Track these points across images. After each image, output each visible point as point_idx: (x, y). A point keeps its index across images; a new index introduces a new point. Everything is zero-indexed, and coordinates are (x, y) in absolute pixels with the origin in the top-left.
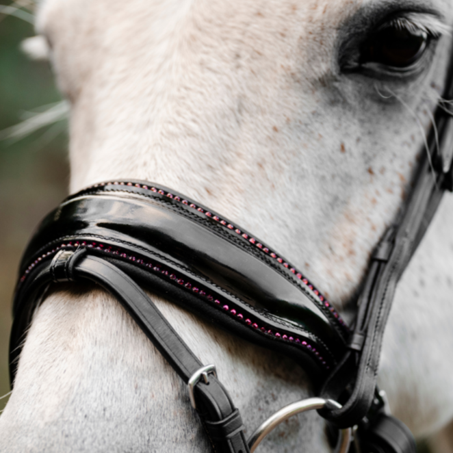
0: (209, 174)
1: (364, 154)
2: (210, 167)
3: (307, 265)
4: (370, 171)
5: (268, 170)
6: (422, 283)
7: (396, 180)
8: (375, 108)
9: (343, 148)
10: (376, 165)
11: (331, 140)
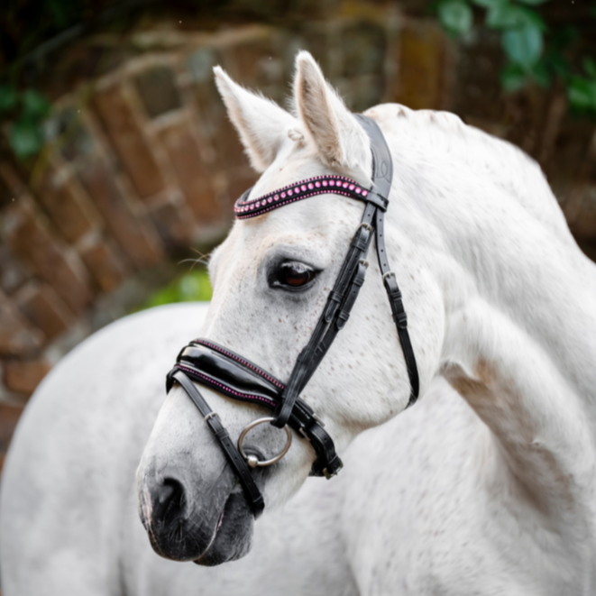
0: (228, 335)
1: (291, 322)
2: (229, 332)
3: (271, 369)
4: (295, 328)
5: (251, 332)
6: (332, 369)
7: (308, 330)
8: (292, 303)
9: (280, 320)
10: (298, 326)
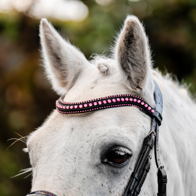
11: (99, 183)
